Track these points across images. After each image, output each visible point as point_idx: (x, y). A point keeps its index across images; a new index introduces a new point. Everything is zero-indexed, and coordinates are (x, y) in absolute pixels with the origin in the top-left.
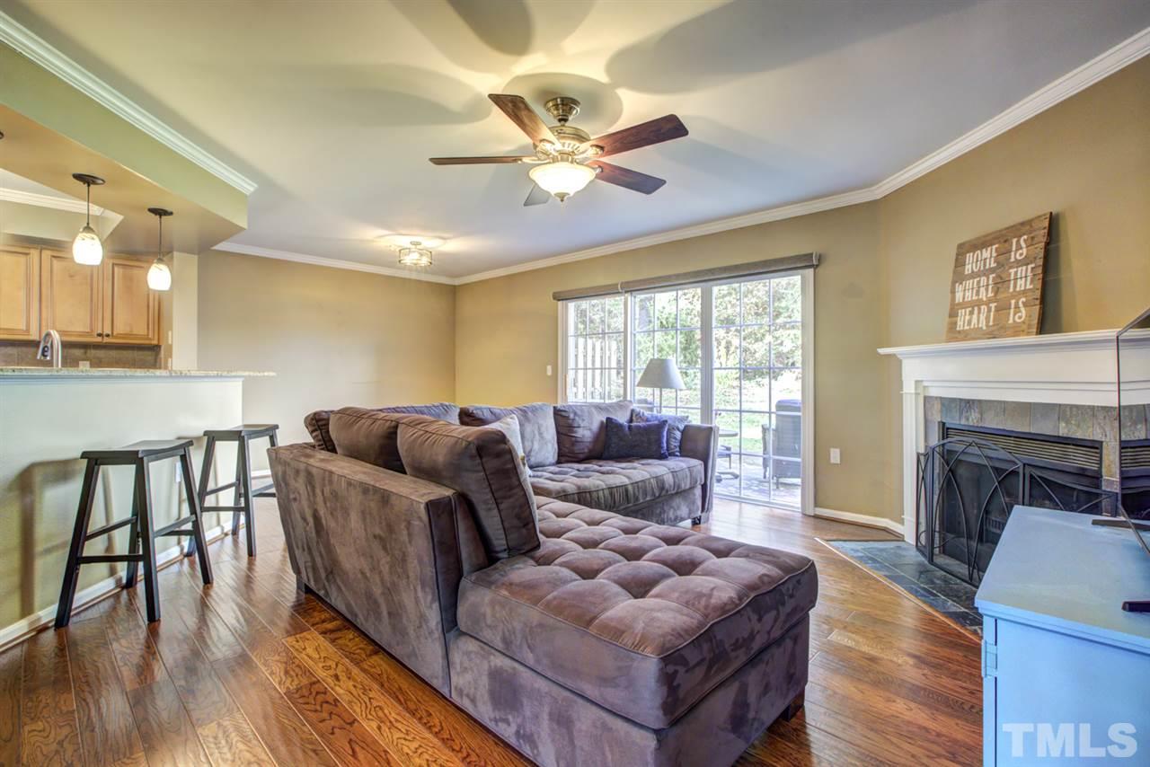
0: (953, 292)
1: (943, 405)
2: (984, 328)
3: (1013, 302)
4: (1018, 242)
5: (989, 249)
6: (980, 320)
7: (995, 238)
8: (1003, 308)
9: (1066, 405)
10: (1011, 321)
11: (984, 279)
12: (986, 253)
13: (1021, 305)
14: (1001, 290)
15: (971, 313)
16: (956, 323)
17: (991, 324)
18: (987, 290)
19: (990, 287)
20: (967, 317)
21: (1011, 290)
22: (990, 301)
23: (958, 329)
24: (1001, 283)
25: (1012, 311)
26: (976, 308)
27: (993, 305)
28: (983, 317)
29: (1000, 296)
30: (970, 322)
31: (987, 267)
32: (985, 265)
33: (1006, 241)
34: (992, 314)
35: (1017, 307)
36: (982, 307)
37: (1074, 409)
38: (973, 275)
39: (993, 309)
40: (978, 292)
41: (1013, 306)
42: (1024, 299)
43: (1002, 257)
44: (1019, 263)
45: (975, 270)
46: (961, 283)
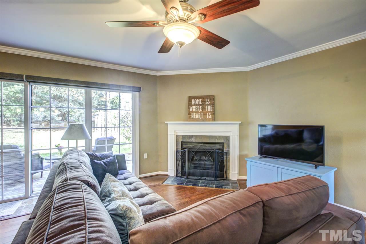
0: (189, 108)
1: (183, 137)
2: (200, 118)
3: (208, 113)
4: (207, 100)
5: (199, 100)
6: (198, 116)
7: (201, 97)
8: (205, 114)
9: (217, 136)
10: (208, 118)
11: (198, 107)
12: (198, 100)
13: (210, 114)
14: (204, 110)
15: (196, 114)
16: (191, 117)
17: (202, 117)
18: (200, 109)
19: (201, 109)
20: (195, 115)
21: (207, 110)
22: (200, 112)
23: (192, 118)
24: (203, 109)
25: (208, 115)
26: (197, 113)
27: (202, 113)
28: (199, 116)
29: (204, 111)
30: (195, 117)
31: (199, 104)
32: (198, 103)
33: (204, 99)
34: (202, 115)
35: (209, 114)
36: (199, 113)
37: (219, 137)
38: (195, 105)
39: (202, 114)
40: (197, 110)
41: (208, 114)
42: (210, 113)
43: (203, 102)
44: (208, 105)
45: (195, 104)
46: (191, 106)
